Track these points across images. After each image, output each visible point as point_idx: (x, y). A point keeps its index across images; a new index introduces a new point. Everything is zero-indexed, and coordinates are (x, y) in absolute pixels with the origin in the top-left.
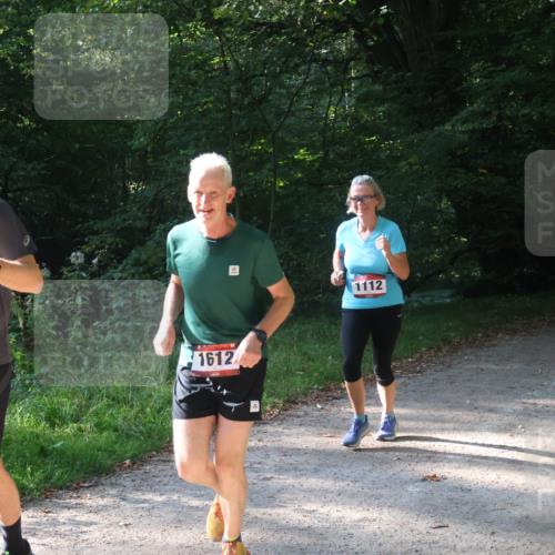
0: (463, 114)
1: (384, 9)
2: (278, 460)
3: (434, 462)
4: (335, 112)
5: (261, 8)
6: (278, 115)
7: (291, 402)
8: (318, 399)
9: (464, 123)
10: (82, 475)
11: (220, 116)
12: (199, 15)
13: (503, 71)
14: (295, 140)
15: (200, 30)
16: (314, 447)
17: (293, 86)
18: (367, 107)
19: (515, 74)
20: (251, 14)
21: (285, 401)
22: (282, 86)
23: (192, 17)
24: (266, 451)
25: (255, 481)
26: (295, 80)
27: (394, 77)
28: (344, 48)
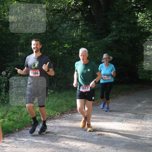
0: (110, 35)
1: (89, 7)
2: (59, 129)
4: (75, 34)
5: (55, 5)
7: (63, 113)
8: (70, 113)
9: (110, 38)
11: (44, 35)
13: (121, 24)
14: (64, 42)
16: (69, 126)
17: (64, 27)
18: (84, 33)
19: (124, 25)
20: (53, 7)
21: (61, 113)
22: (61, 27)
24: (55, 127)
26: (65, 25)
27: (92, 25)
28: (78, 17)
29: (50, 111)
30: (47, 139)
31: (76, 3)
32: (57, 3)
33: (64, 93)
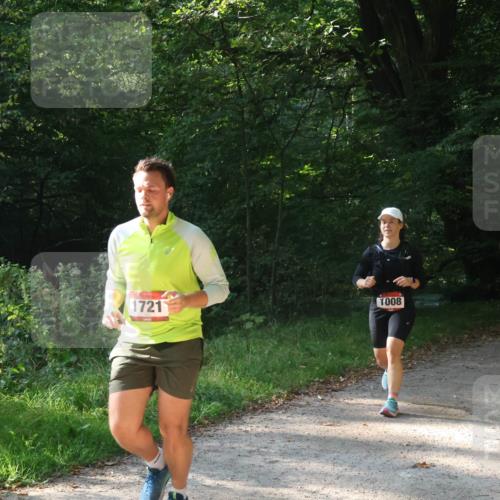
0: (453, 136)
1: (383, 42)
2: (282, 444)
3: (424, 450)
4: (337, 133)
5: (273, 39)
6: (286, 134)
7: (295, 393)
8: (319, 391)
9: (453, 145)
10: (106, 454)
11: (234, 133)
12: (217, 44)
13: (489, 98)
14: (300, 157)
15: (218, 57)
16: (315, 434)
17: (300, 108)
18: (365, 129)
20: (264, 44)
21: (289, 392)
22: (290, 108)
23: (211, 45)
24: (271, 436)
25: (262, 464)
26: (303, 104)
27: (391, 102)
28: (345, 75)
29: (252, 385)
30: (243, 477)
31: (341, 31)
32: (277, 31)
33: (299, 327)
